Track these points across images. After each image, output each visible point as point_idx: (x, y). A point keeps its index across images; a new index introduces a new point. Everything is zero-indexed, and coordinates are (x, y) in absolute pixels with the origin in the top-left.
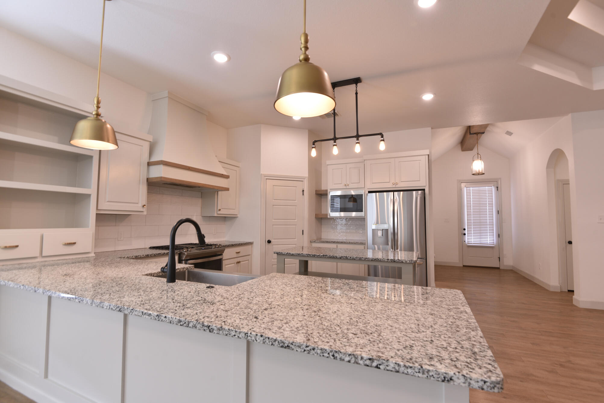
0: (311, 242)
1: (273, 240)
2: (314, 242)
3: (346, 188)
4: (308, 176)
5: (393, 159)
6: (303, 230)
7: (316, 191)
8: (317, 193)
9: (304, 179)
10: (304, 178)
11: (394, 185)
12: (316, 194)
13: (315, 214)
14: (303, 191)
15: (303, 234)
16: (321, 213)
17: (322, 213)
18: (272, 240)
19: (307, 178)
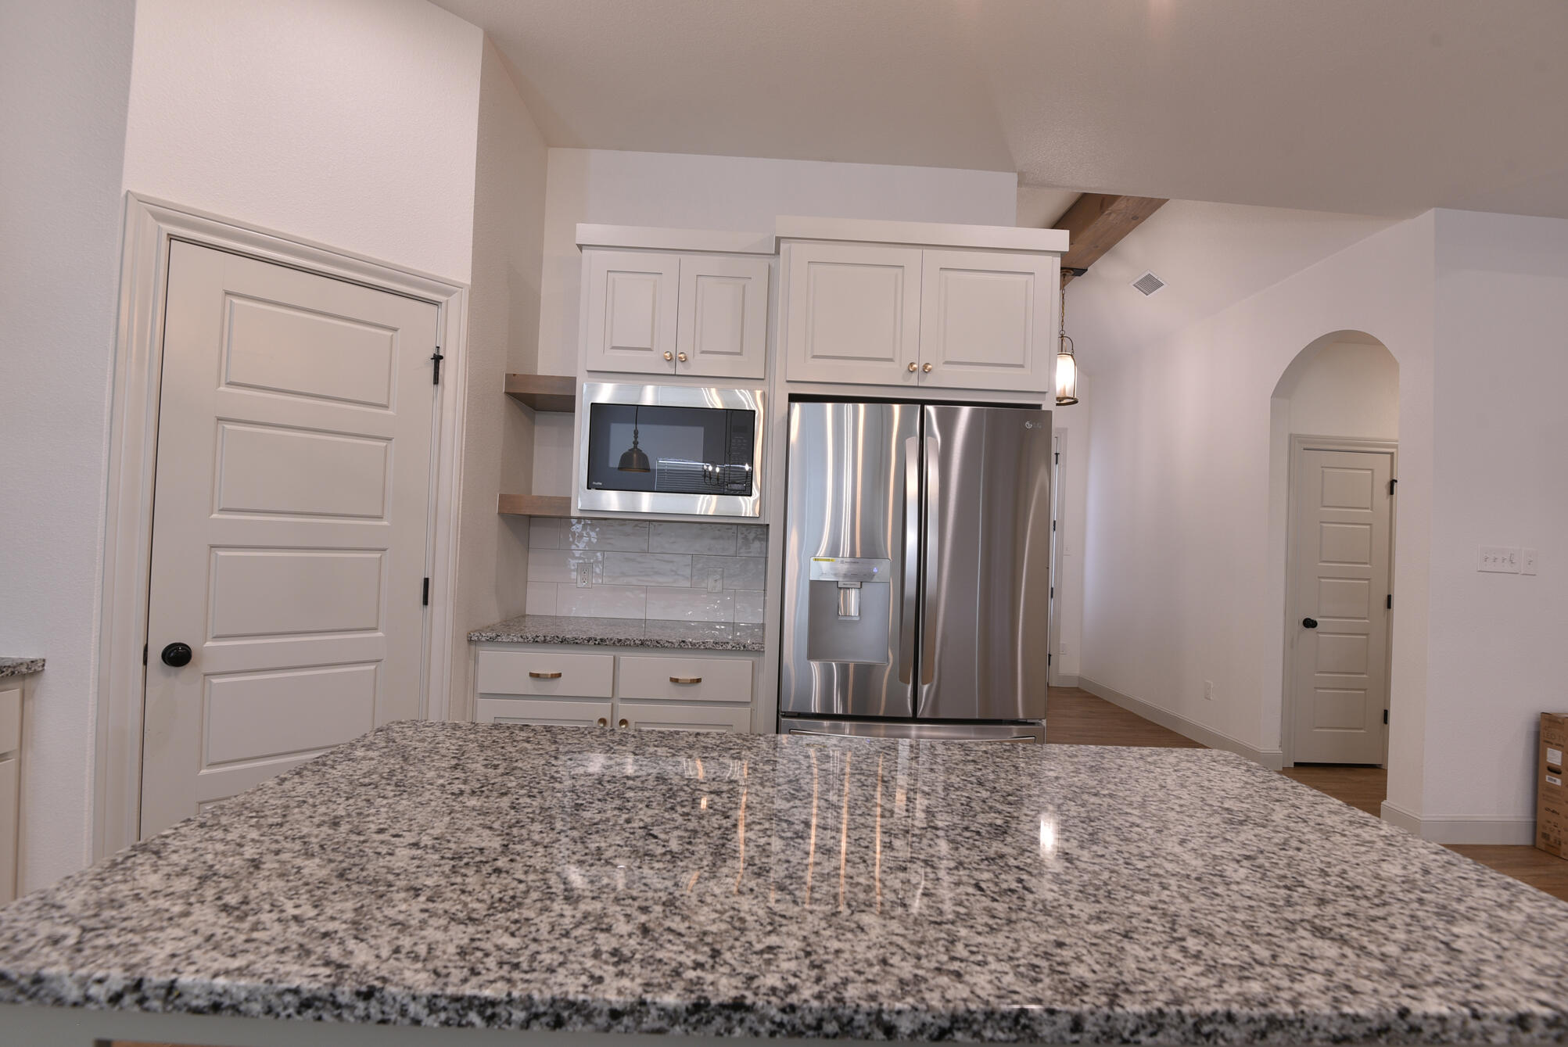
0: (470, 641)
1: (208, 644)
2: (491, 640)
3: (675, 375)
4: (469, 282)
5: (918, 251)
6: (426, 581)
7: (511, 379)
8: (511, 391)
9: (449, 293)
10: (448, 288)
11: (915, 376)
12: (507, 393)
13: (501, 496)
14: (437, 359)
15: (426, 602)
16: (530, 491)
17: (535, 493)
18: (204, 647)
19: (465, 294)
